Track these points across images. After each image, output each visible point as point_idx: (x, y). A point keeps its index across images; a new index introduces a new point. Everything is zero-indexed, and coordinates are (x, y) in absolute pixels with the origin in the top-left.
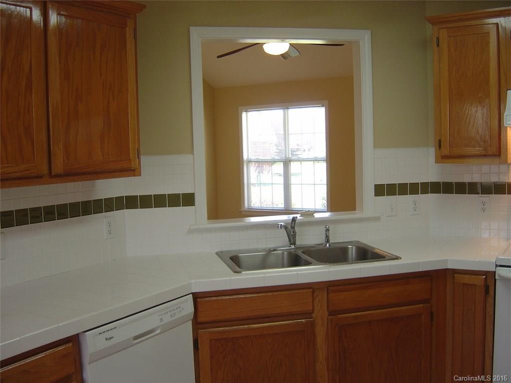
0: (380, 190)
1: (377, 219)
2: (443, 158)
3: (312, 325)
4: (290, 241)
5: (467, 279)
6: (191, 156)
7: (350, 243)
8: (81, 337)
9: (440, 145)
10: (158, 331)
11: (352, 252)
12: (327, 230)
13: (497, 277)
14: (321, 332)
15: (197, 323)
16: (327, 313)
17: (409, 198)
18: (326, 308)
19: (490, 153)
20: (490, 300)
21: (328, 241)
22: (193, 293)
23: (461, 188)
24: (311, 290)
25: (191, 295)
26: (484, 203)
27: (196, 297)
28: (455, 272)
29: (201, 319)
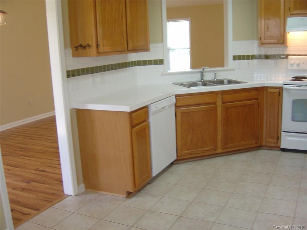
0: (235, 58)
1: (234, 70)
2: (262, 44)
3: (216, 107)
4: (201, 78)
5: (272, 90)
6: (162, 44)
7: (224, 79)
8: (149, 106)
9: (260, 39)
10: (167, 107)
11: (226, 82)
12: (215, 74)
13: (283, 89)
14: (219, 110)
15: (176, 106)
16: (221, 103)
17: (246, 61)
18: (221, 101)
19: (280, 42)
20: (281, 98)
21: (215, 78)
22: (175, 95)
23: (267, 57)
24: (216, 94)
25: (174, 96)
26: (276, 63)
27: (177, 96)
28: (267, 87)
29: (178, 105)
